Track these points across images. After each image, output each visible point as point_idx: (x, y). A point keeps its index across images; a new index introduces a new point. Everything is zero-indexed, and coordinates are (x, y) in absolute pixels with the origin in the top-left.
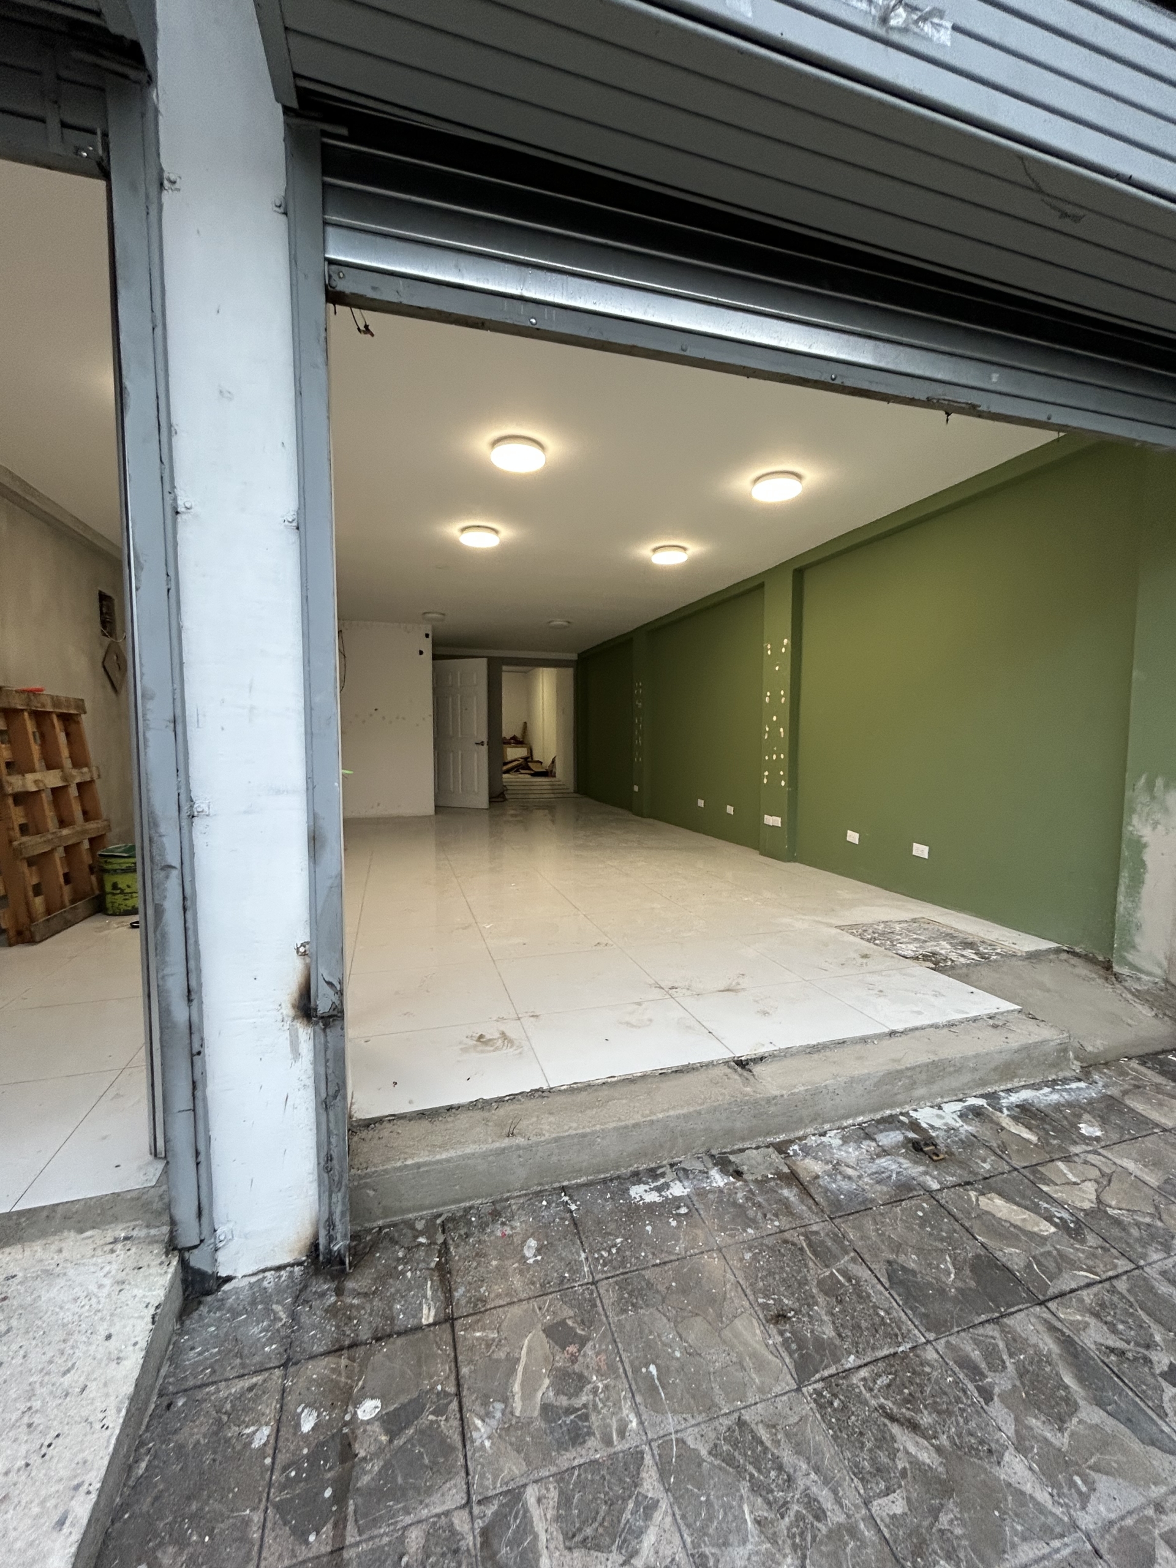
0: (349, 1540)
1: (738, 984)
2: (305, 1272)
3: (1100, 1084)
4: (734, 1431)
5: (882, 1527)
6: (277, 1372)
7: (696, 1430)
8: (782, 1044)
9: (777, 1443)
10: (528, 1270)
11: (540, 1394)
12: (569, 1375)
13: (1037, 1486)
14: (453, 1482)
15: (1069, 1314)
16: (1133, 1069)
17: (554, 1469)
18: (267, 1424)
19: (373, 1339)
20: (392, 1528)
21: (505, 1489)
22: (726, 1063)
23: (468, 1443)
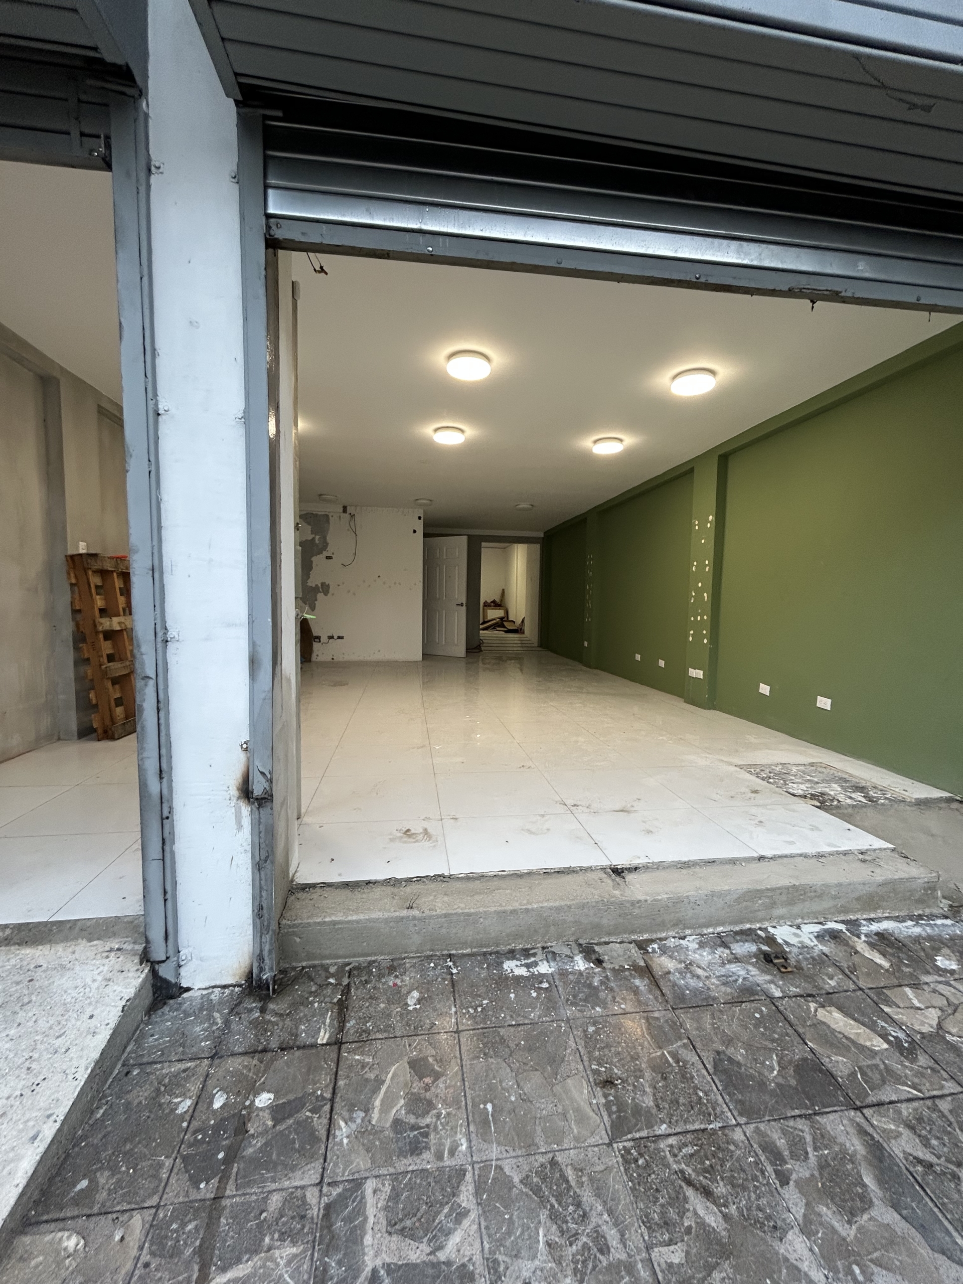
0: (228, 1193)
1: (632, 806)
2: (242, 992)
4: (546, 1168)
5: (657, 1271)
6: (206, 1062)
7: (514, 1161)
8: (656, 858)
9: (581, 1184)
10: (408, 1014)
11: (394, 1111)
12: (420, 1100)
13: (814, 1266)
14: (313, 1165)
15: (882, 1122)
17: (392, 1170)
18: (190, 1098)
19: (278, 1048)
20: (260, 1190)
21: (351, 1178)
22: (603, 869)
23: (331, 1138)
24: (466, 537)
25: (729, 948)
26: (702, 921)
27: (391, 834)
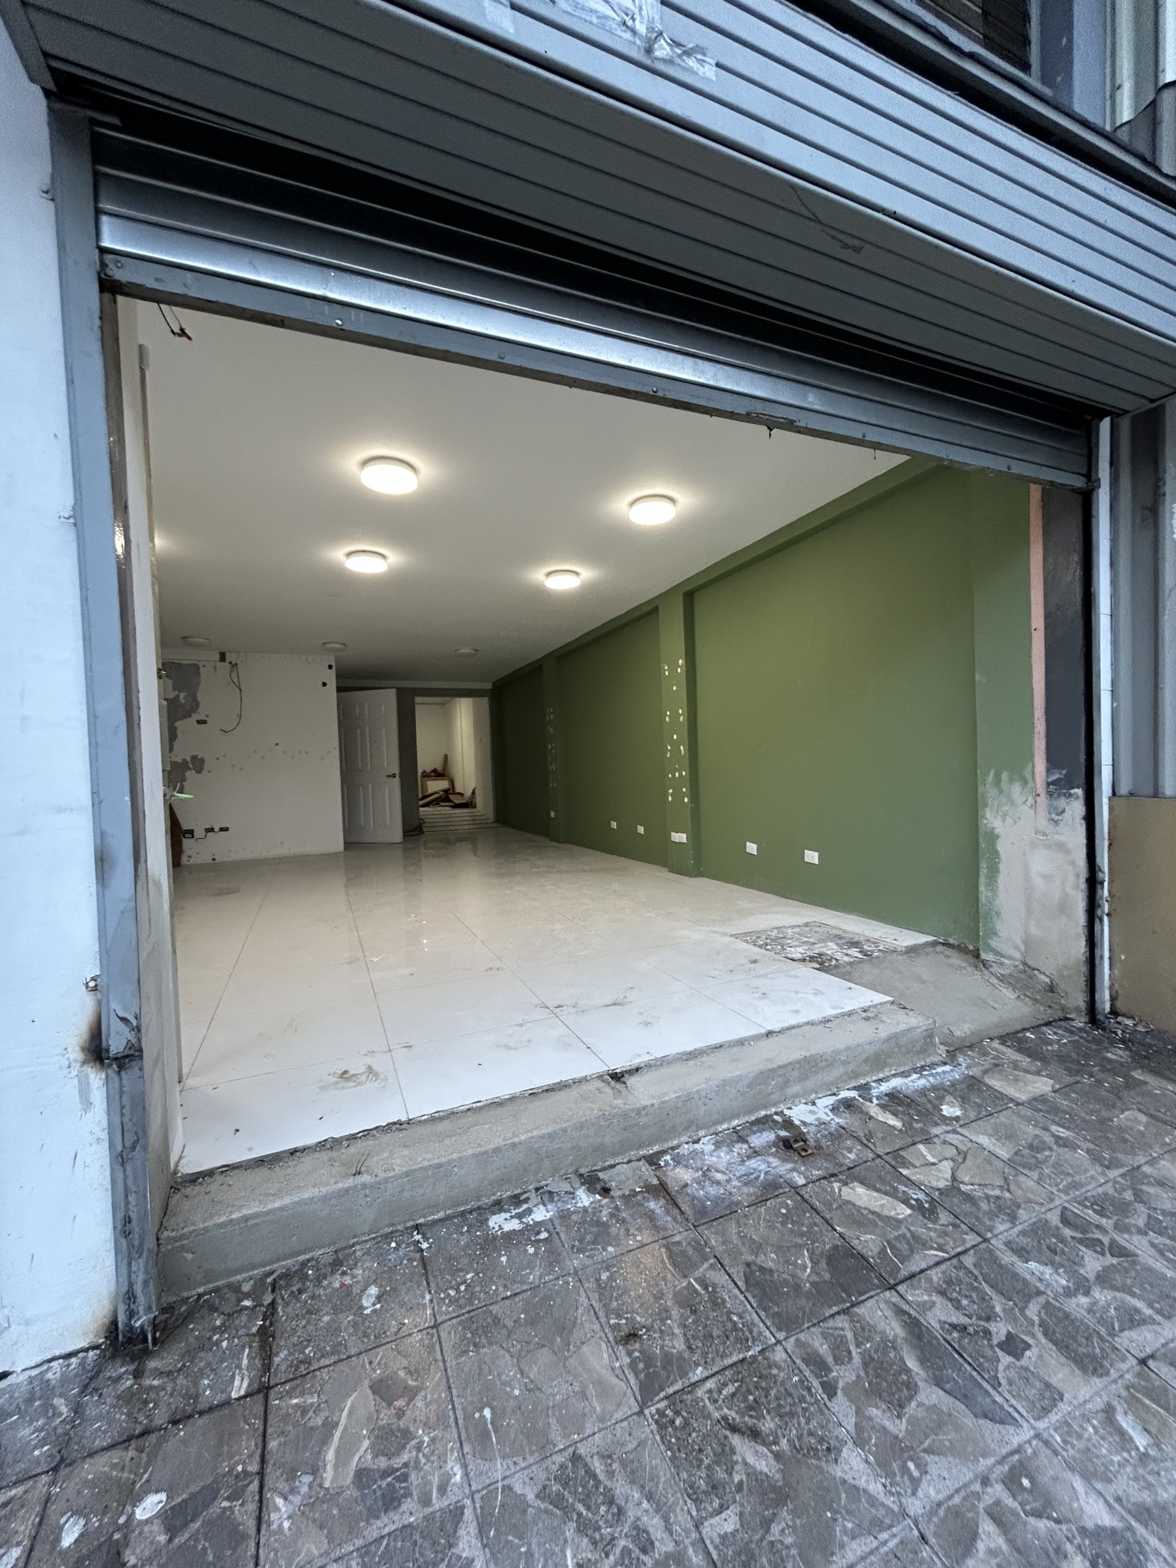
1: (625, 997)
2: (102, 1356)
3: (964, 1065)
4: (566, 1468)
5: (711, 1548)
7: (526, 1472)
8: (659, 1053)
9: (611, 1474)
10: (364, 1320)
11: (356, 1458)
12: (392, 1432)
13: (872, 1478)
15: (916, 1295)
16: (995, 1050)
17: (359, 1542)
18: (18, 1544)
19: (169, 1423)
22: (600, 1077)
23: (264, 1527)
24: (394, 690)
25: (747, 1142)
26: (715, 1117)
27: (320, 1081)
